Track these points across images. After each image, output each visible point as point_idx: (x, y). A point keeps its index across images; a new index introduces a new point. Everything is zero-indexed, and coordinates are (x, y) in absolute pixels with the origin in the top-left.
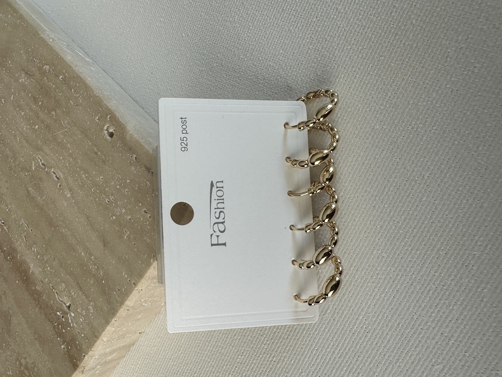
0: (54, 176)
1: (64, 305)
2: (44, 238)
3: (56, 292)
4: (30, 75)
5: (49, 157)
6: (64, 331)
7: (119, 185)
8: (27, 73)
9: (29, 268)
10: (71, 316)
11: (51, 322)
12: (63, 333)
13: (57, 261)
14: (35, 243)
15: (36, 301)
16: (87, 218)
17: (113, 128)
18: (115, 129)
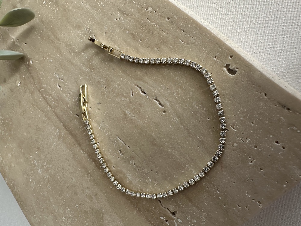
0: (158, 103)
1: (168, 211)
2: (144, 154)
3: (159, 200)
5: (152, 87)
7: (243, 117)
8: (123, 13)
9: (126, 178)
10: (177, 221)
13: (160, 175)
14: (133, 158)
15: (134, 205)
16: (199, 142)
17: (236, 66)
18: (238, 67)
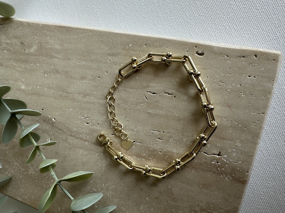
0: (167, 94)
1: (214, 155)
2: (177, 130)
3: (204, 153)
4: (117, 55)
5: (158, 87)
6: (223, 169)
7: (223, 74)
8: (113, 55)
9: (173, 153)
10: (224, 158)
11: (210, 171)
12: (223, 171)
14: (170, 137)
17: (202, 50)
18: (203, 50)
